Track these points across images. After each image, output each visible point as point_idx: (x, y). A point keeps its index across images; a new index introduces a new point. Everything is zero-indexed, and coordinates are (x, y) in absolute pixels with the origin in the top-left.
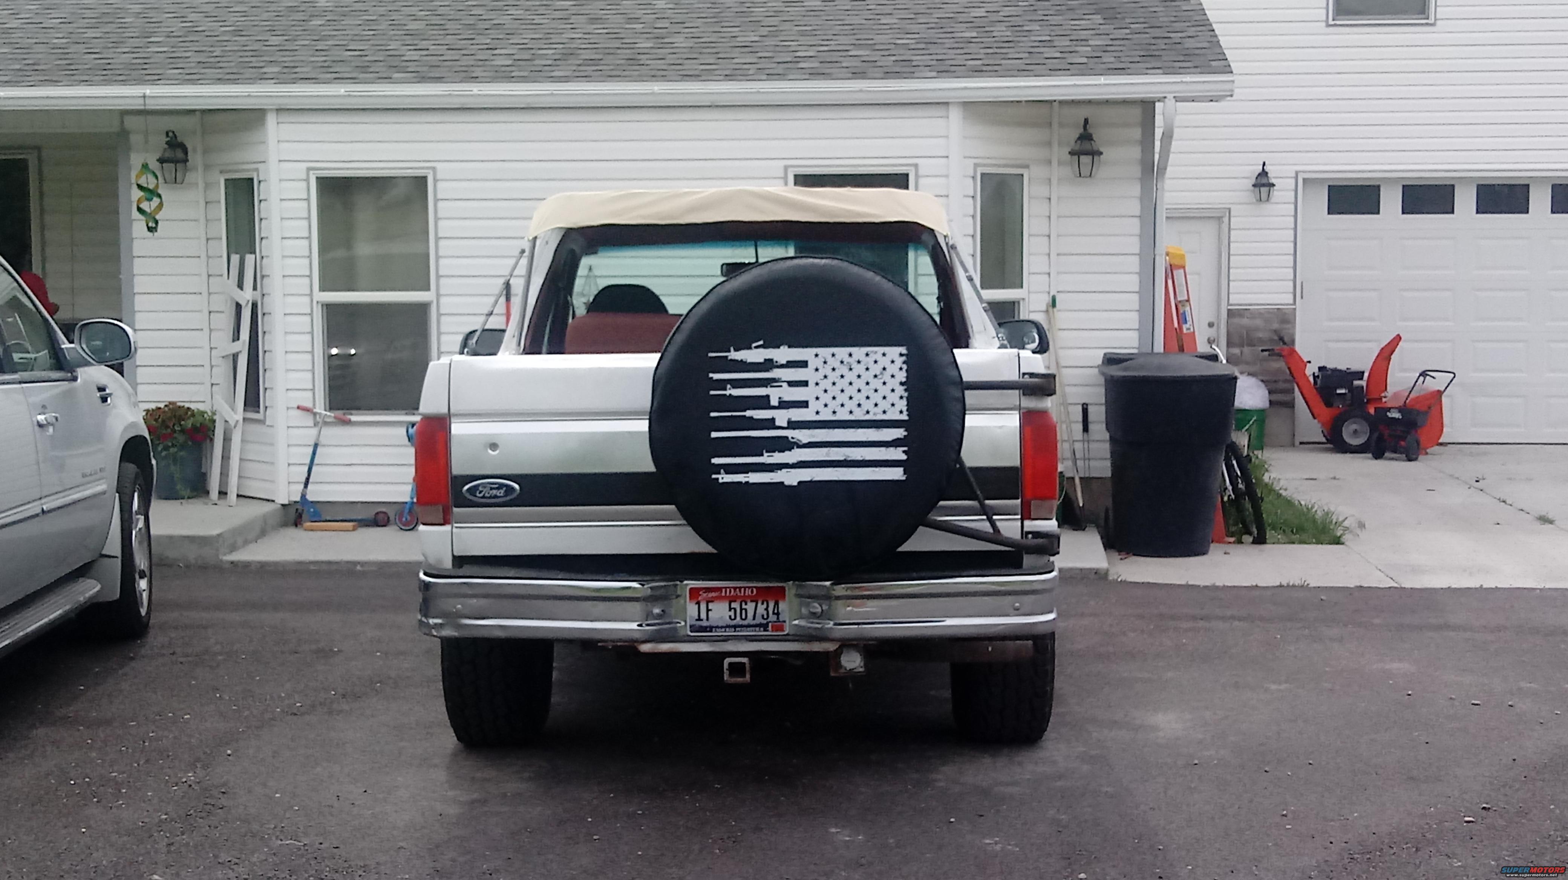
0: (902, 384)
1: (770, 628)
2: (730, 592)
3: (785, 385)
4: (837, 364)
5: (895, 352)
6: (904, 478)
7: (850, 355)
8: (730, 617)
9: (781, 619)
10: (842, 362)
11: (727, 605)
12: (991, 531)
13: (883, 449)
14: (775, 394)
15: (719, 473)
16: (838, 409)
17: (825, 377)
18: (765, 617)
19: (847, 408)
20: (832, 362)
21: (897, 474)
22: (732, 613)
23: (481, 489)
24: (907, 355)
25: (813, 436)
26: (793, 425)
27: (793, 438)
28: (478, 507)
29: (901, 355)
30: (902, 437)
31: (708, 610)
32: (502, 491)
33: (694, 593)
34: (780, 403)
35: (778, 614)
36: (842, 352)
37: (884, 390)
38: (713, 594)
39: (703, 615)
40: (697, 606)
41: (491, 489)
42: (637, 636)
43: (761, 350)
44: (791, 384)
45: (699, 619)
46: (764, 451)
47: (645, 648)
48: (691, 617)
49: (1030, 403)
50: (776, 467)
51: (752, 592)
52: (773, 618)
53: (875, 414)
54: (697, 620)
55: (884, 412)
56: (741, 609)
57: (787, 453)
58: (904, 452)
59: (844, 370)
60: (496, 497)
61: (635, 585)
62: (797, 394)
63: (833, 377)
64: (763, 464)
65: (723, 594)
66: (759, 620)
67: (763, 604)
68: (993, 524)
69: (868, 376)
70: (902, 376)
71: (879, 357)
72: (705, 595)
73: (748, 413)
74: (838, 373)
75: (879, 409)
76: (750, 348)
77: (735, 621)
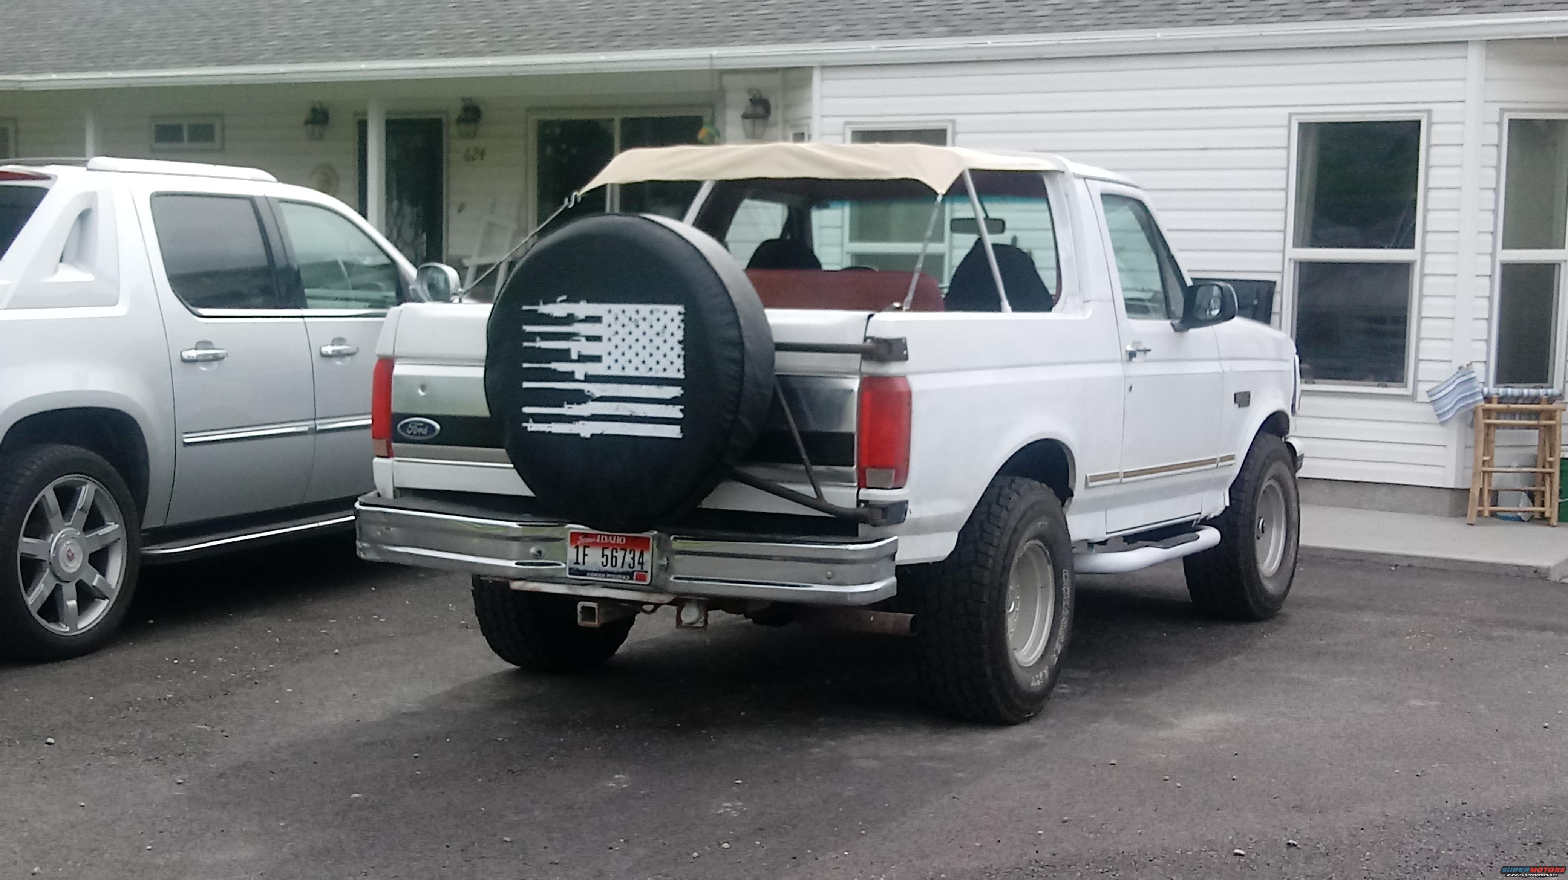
0: (680, 342)
1: (635, 577)
2: (604, 539)
3: (583, 339)
4: (626, 321)
5: (675, 310)
6: (680, 436)
7: (637, 312)
8: (603, 563)
9: (645, 569)
10: (630, 319)
11: (600, 552)
12: (815, 496)
13: (663, 406)
14: (575, 348)
15: (528, 422)
16: (627, 365)
17: (617, 333)
18: (632, 566)
19: (634, 364)
20: (623, 319)
21: (674, 432)
22: (604, 560)
23: (410, 426)
24: (684, 314)
25: (604, 390)
26: (589, 379)
27: (588, 392)
28: (407, 443)
29: (680, 313)
30: (679, 395)
31: (585, 555)
32: (426, 430)
33: (575, 536)
34: (579, 356)
35: (642, 564)
36: (630, 308)
37: (665, 348)
38: (590, 540)
39: (580, 560)
40: (576, 550)
41: (419, 427)
42: (511, 574)
43: (565, 305)
44: (589, 338)
45: (577, 563)
46: (565, 403)
47: (515, 585)
48: (570, 560)
49: (871, 368)
50: (575, 419)
51: (622, 541)
52: (638, 567)
53: (657, 371)
54: (575, 564)
55: (665, 370)
56: (612, 557)
57: (583, 405)
58: (681, 410)
59: (631, 326)
60: (421, 435)
61: (515, 525)
62: (591, 349)
63: (623, 332)
64: (564, 415)
65: (598, 541)
66: (626, 569)
67: (630, 553)
68: (817, 490)
69: (651, 333)
70: (680, 335)
71: (661, 315)
72: (583, 540)
73: (554, 365)
74: (627, 329)
75: (660, 367)
76: (554, 302)
77: (606, 568)
